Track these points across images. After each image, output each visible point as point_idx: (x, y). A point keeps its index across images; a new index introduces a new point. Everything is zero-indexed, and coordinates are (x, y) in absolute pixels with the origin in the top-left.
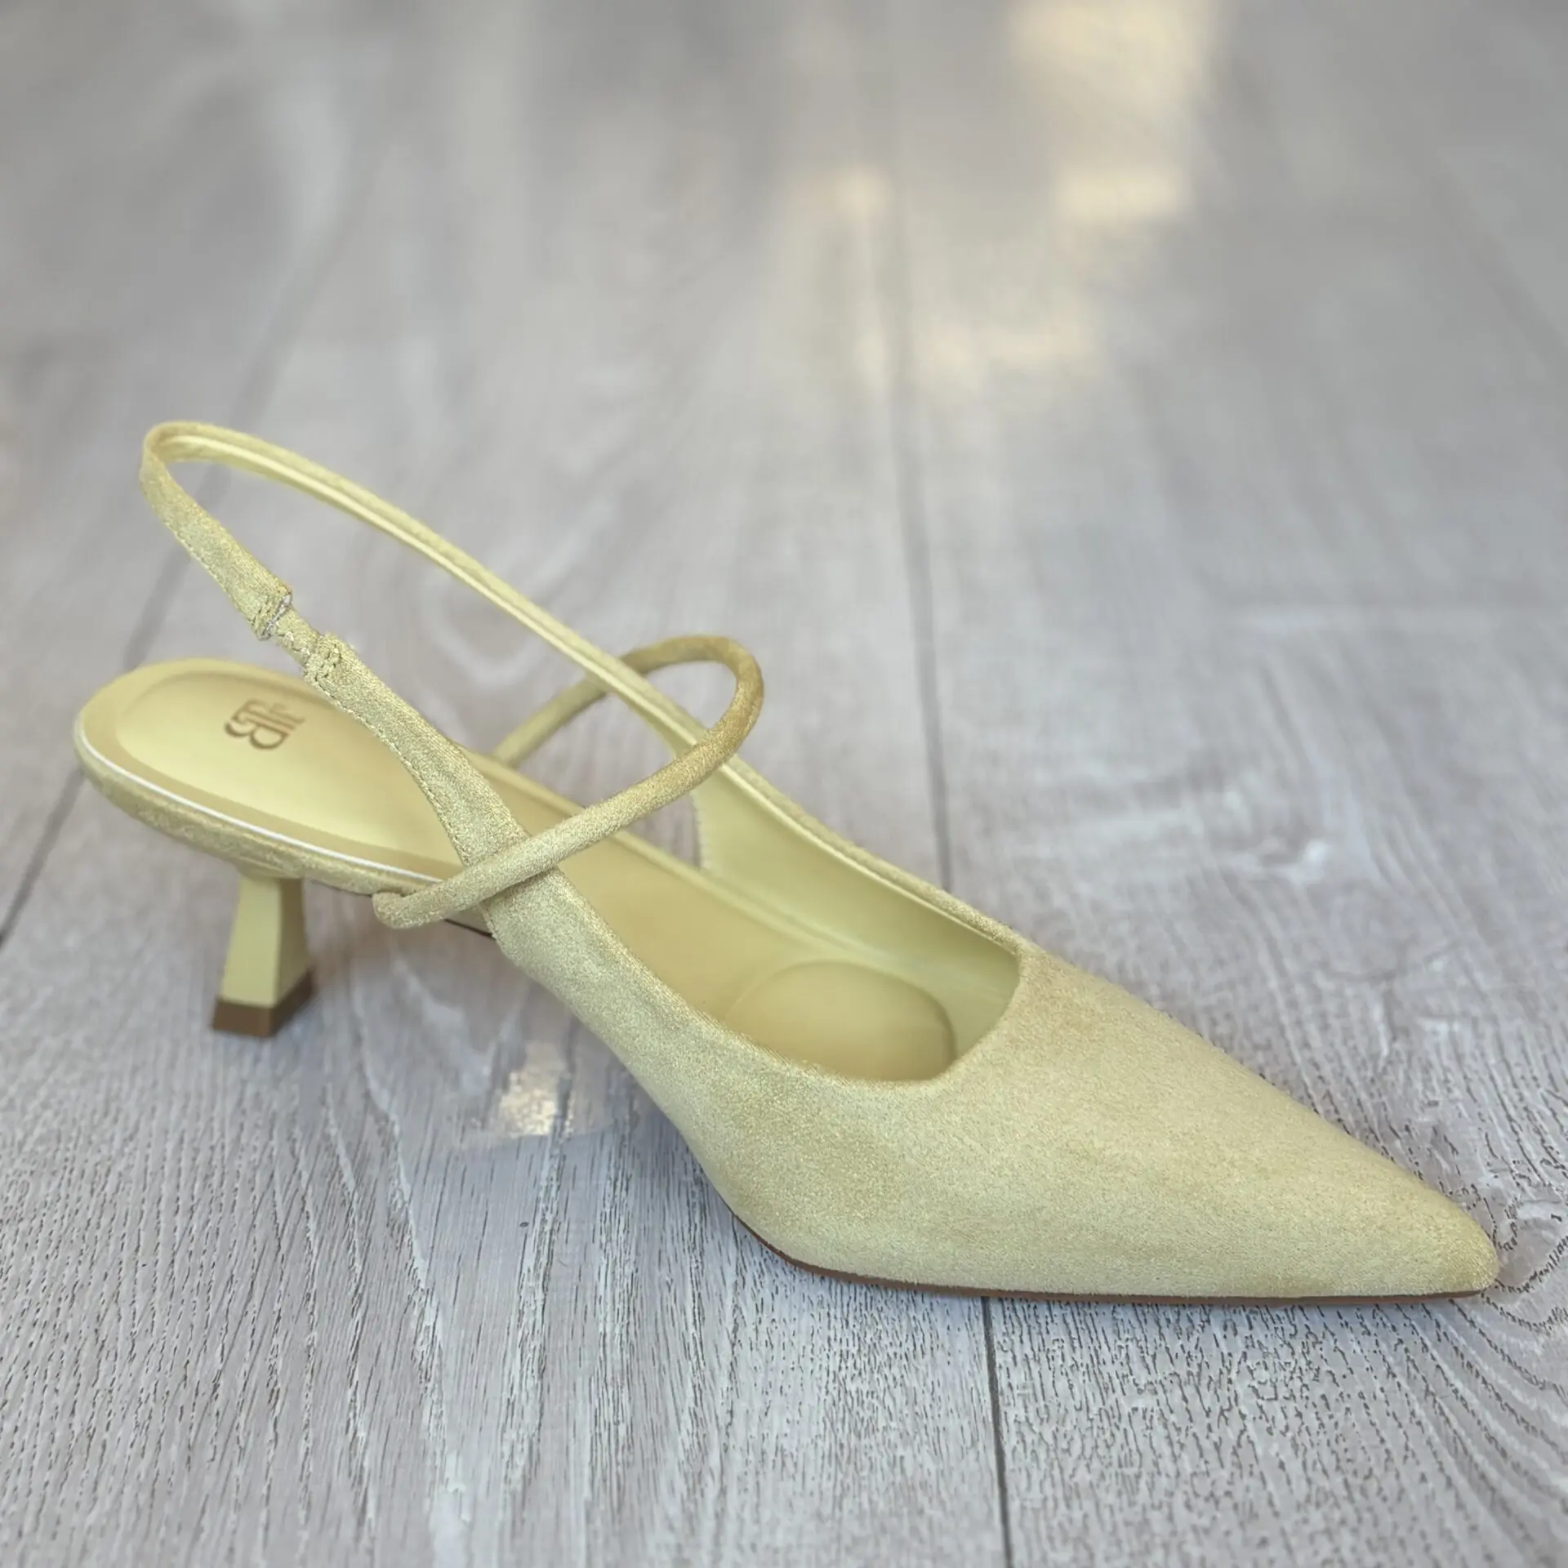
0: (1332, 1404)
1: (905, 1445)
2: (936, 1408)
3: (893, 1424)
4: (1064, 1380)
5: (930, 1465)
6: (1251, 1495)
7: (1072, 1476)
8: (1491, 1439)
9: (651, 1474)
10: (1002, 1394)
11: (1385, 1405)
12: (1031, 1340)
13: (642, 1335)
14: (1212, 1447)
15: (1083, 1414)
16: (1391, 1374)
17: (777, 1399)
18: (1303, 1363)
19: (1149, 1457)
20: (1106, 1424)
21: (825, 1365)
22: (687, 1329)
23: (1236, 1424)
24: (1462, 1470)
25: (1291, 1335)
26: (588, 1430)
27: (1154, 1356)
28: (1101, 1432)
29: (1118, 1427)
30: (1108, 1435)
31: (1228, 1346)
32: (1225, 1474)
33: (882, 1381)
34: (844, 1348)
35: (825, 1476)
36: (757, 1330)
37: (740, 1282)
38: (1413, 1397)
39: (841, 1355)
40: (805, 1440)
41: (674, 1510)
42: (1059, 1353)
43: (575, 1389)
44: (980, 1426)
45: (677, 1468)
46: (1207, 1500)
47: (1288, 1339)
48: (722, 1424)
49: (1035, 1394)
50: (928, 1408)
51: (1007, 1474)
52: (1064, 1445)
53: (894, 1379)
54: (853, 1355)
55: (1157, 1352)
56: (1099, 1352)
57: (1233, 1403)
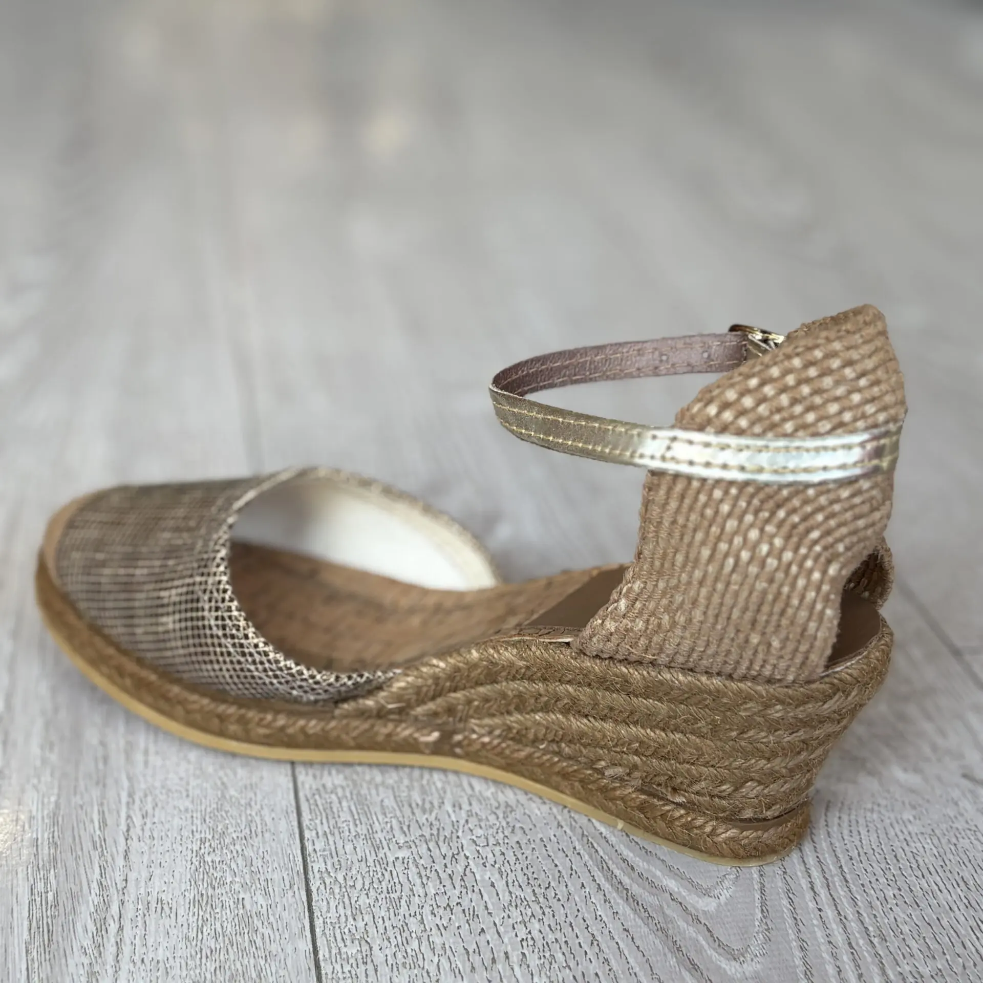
0: (523, 847)
1: (245, 892)
2: (265, 866)
3: (237, 879)
4: (351, 844)
5: (261, 900)
6: (473, 904)
7: (356, 902)
8: (624, 860)
9: (71, 921)
10: (309, 855)
11: (557, 844)
12: (328, 822)
13: (64, 838)
14: (448, 877)
15: (363, 863)
16: (560, 826)
17: (157, 871)
18: (504, 824)
19: (407, 887)
20: (379, 869)
21: (190, 847)
22: (95, 832)
23: (463, 862)
24: (607, 879)
25: (497, 808)
26: (26, 897)
27: (409, 826)
28: (375, 873)
29: (386, 870)
30: (380, 874)
31: (456, 817)
32: (457, 892)
33: (228, 854)
34: (203, 836)
35: (191, 914)
36: (143, 830)
37: (131, 800)
38: (574, 838)
39: (201, 840)
40: (177, 893)
41: (87, 942)
42: (346, 828)
43: (17, 874)
44: (295, 875)
45: (89, 917)
46: (445, 909)
47: (494, 810)
48: (119, 887)
49: (331, 854)
50: (260, 867)
51: (314, 904)
52: (352, 884)
53: (237, 852)
54: (209, 840)
55: (411, 824)
56: (373, 826)
57: (460, 850)
